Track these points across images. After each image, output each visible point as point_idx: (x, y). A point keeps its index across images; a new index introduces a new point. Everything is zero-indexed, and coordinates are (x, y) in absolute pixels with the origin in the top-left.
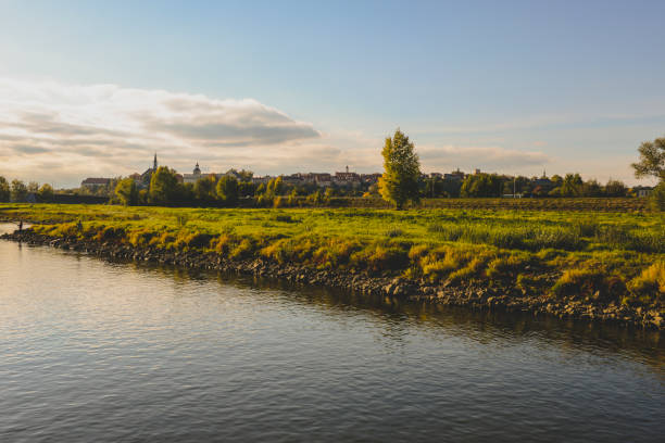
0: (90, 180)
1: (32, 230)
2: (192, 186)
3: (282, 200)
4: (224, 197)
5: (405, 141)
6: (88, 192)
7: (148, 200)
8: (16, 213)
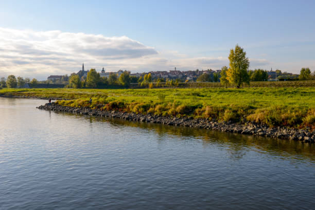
0: (51, 77)
1: (57, 103)
2: (107, 78)
3: (153, 84)
4: (123, 84)
5: (241, 51)
6: (51, 83)
7: (86, 86)
8: (29, 93)
